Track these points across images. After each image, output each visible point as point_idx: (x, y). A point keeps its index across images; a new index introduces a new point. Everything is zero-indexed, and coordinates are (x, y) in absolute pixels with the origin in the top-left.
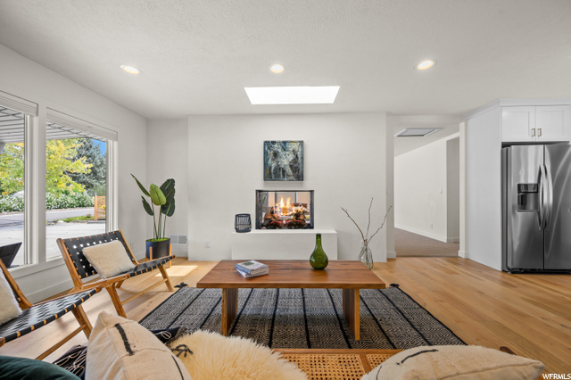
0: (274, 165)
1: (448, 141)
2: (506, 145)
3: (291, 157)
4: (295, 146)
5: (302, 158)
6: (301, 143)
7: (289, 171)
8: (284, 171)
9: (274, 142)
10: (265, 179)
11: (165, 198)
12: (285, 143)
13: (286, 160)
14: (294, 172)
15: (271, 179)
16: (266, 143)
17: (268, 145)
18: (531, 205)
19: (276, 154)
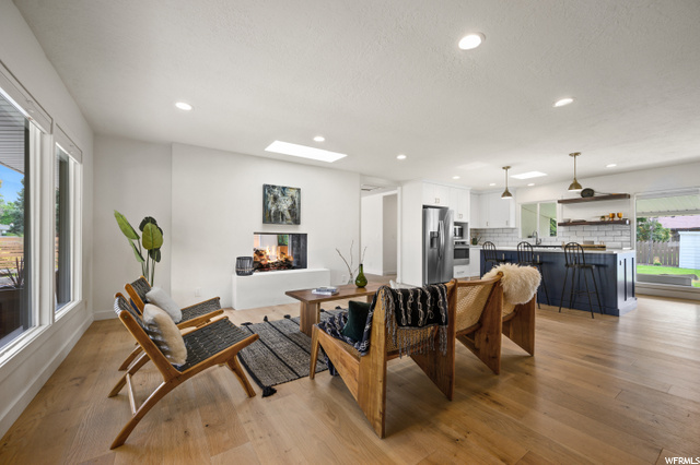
0: (273, 209)
1: (384, 197)
2: (425, 207)
3: (290, 203)
4: (293, 193)
5: (299, 204)
6: (299, 190)
7: (288, 215)
8: (283, 215)
9: (274, 187)
10: (264, 222)
11: (150, 239)
12: (284, 188)
13: (285, 205)
14: (292, 216)
15: (270, 222)
16: (265, 187)
17: (268, 189)
18: (435, 246)
19: (275, 198)
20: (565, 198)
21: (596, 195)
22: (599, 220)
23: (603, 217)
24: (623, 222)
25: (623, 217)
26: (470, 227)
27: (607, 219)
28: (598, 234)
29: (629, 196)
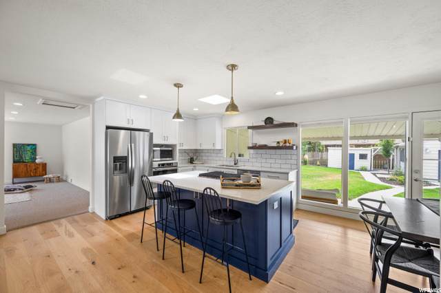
20: (254, 125)
21: (275, 123)
22: (275, 145)
23: (278, 143)
24: (291, 148)
25: (292, 143)
26: (178, 148)
27: (281, 144)
28: (275, 156)
29: (296, 125)
